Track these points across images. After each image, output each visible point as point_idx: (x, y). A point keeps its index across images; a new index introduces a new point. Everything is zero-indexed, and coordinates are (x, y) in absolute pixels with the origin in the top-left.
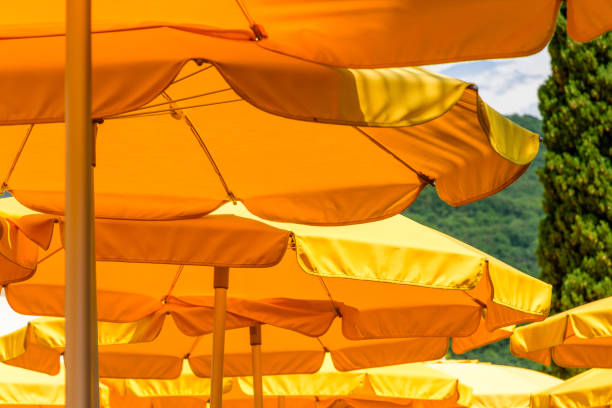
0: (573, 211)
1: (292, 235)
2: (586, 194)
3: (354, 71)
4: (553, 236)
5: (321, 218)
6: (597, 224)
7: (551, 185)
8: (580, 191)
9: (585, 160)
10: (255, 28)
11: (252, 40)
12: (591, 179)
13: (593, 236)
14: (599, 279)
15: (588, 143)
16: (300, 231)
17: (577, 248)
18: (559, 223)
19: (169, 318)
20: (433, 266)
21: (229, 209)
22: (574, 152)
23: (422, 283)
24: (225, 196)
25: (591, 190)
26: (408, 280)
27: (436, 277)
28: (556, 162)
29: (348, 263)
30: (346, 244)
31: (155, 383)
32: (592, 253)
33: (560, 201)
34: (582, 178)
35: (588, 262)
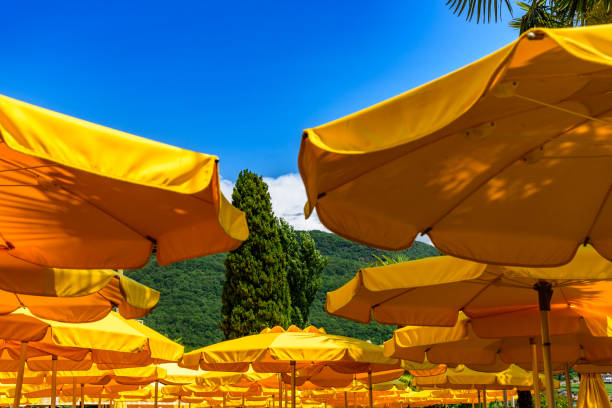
0: (239, 279)
1: (50, 326)
2: (244, 272)
3: (55, 269)
4: (229, 290)
5: (65, 318)
6: (248, 285)
7: (229, 267)
8: (242, 270)
9: (245, 256)
10: (8, 243)
11: (6, 249)
12: (247, 265)
13: (246, 290)
14: (248, 310)
15: (246, 250)
16: (54, 324)
17: (239, 295)
18: (232, 284)
19: (5, 351)
20: (122, 340)
21: (21, 311)
22: (240, 253)
23: (115, 350)
24: (19, 304)
25: (247, 270)
26: (108, 348)
27: (124, 345)
28: (232, 257)
29: (78, 339)
30: (78, 330)
31: (10, 373)
32: (245, 298)
33: (233, 274)
34: (243, 265)
35: (244, 302)
